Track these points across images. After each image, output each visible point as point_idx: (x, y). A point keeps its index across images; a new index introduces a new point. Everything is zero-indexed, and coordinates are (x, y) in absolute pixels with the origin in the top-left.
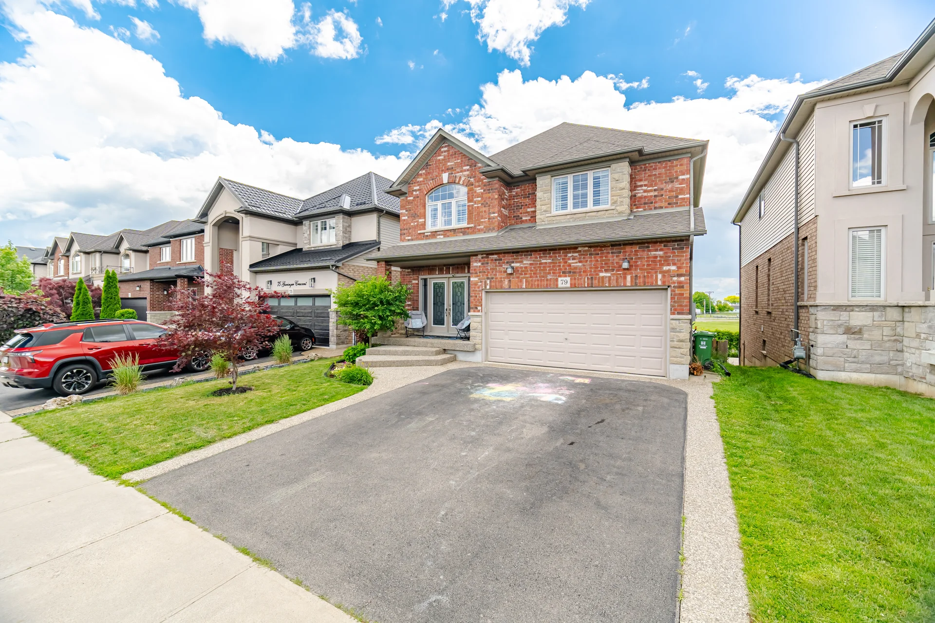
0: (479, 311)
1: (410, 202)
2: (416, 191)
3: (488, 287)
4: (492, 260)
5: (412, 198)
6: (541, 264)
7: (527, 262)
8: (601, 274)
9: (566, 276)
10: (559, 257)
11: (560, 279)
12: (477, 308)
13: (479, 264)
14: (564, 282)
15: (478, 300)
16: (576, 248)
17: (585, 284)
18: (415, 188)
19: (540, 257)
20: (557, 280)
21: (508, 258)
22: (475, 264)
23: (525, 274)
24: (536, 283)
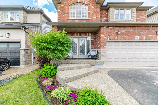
0: (105, 48)
1: (62, 7)
2: (65, 3)
3: (109, 39)
4: (110, 29)
5: (63, 6)
6: (129, 31)
7: (124, 30)
8: (149, 36)
9: (138, 36)
10: (136, 29)
11: (136, 37)
12: (104, 47)
13: (105, 30)
14: (138, 38)
15: (105, 44)
16: (141, 27)
17: (144, 39)
18: (65, 2)
19: (129, 29)
20: (135, 37)
21: (117, 28)
22: (103, 30)
23: (124, 35)
24: (127, 38)
